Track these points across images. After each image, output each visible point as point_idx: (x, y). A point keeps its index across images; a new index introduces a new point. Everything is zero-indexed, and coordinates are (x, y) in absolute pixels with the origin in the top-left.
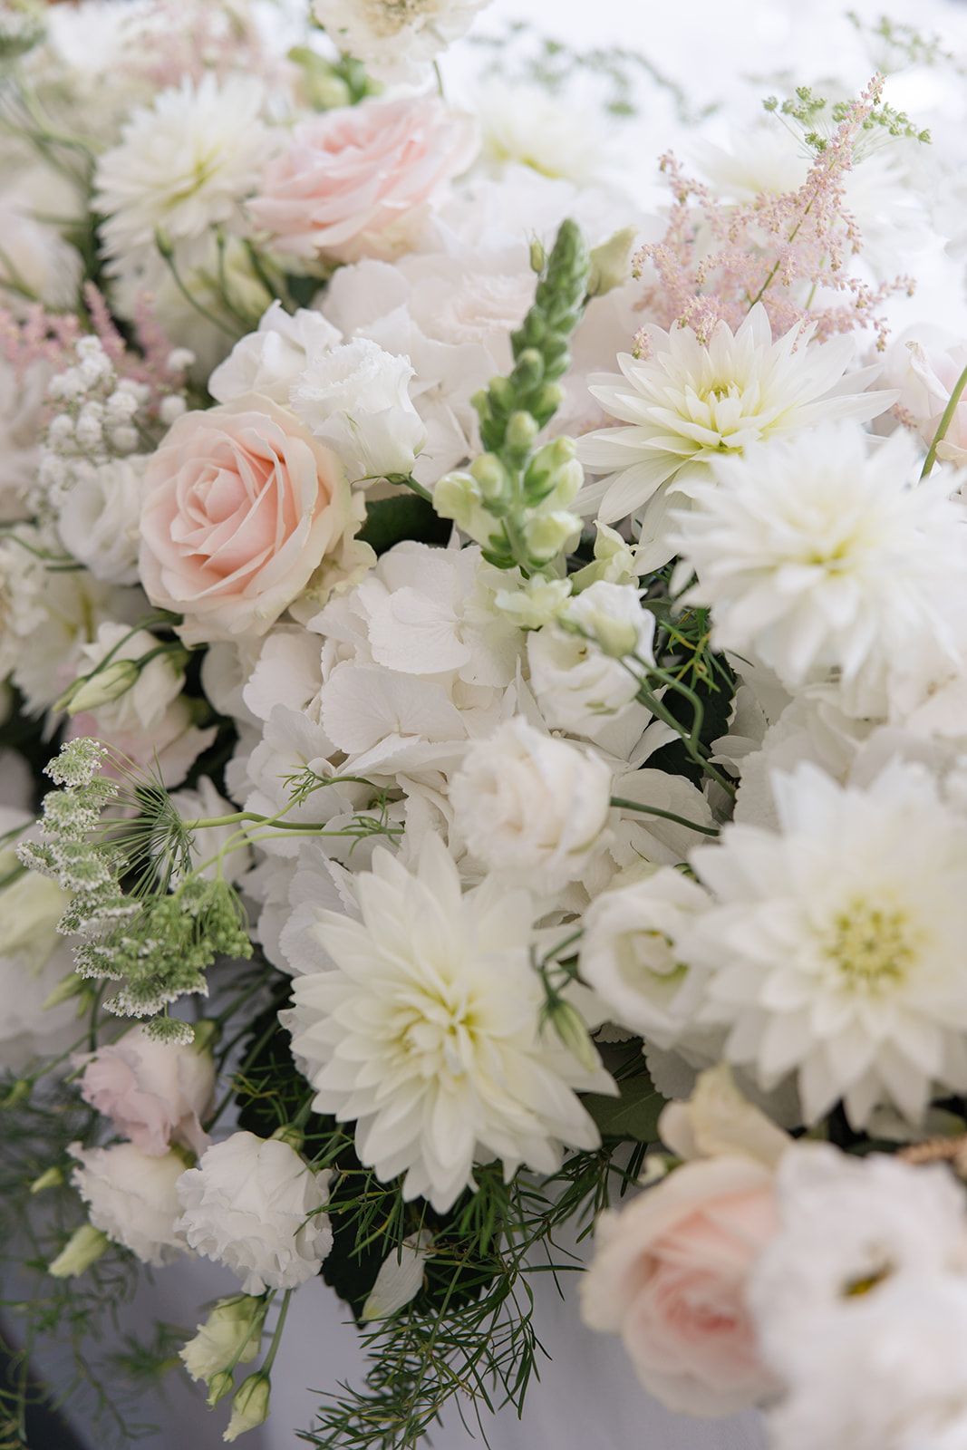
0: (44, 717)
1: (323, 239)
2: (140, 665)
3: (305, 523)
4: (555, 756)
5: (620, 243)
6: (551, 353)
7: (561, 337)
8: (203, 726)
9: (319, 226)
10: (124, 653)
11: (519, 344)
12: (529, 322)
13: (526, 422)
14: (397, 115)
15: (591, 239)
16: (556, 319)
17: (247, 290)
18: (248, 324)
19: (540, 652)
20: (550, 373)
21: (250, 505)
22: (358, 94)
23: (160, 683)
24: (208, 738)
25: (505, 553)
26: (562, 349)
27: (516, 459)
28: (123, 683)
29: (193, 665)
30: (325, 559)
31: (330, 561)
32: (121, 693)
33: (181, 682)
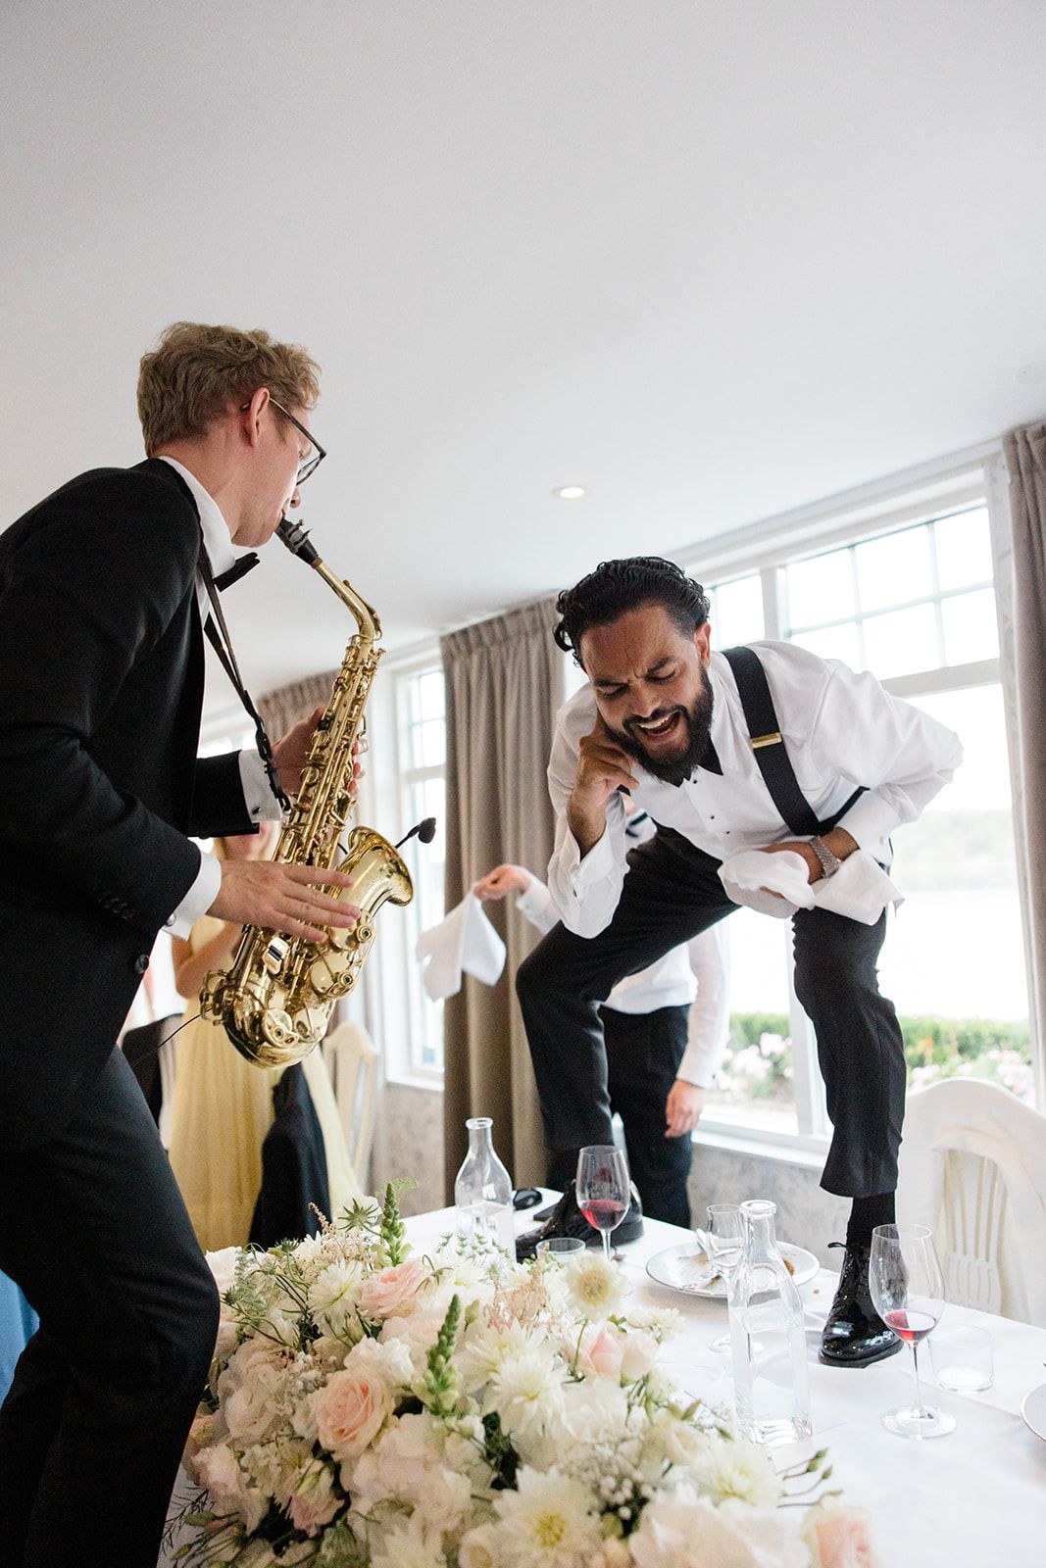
0: (280, 1505)
1: (382, 1311)
2: (319, 1473)
3: (377, 1409)
4: (450, 1476)
5: (476, 1304)
6: (450, 1337)
7: (453, 1332)
8: (339, 1498)
9: (380, 1307)
10: (311, 1471)
11: (440, 1334)
12: (443, 1327)
13: (442, 1359)
14: (409, 1268)
15: (464, 1303)
16: (452, 1326)
17: (357, 1330)
18: (356, 1341)
19: (449, 1442)
20: (449, 1344)
21: (360, 1406)
22: (396, 1262)
23: (326, 1479)
24: (341, 1503)
25: (436, 1411)
26: (453, 1336)
27: (437, 1373)
28: (314, 1482)
29: (337, 1470)
30: (383, 1424)
31: (384, 1425)
32: (315, 1485)
33: (332, 1480)
